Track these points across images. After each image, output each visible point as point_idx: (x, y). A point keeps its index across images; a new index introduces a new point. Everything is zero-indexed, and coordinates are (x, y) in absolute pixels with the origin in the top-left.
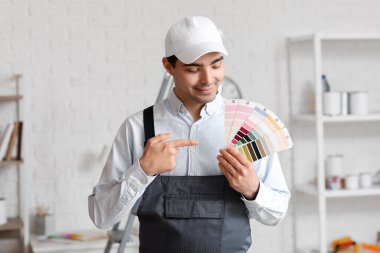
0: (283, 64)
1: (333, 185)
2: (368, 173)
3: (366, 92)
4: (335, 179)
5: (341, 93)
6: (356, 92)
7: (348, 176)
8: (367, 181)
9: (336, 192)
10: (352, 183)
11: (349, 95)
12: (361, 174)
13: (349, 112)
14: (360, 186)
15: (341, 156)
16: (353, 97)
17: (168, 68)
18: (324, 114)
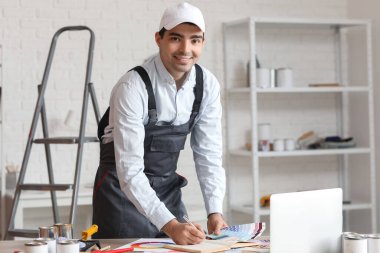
0: (220, 45)
1: (263, 147)
2: (292, 139)
3: (291, 69)
4: (265, 142)
5: (270, 70)
6: (282, 69)
7: (275, 140)
8: (291, 145)
9: (266, 153)
10: (279, 146)
11: (276, 71)
12: (285, 140)
13: (276, 85)
14: (285, 149)
15: (269, 124)
16: (280, 73)
17: (158, 41)
18: (258, 86)
